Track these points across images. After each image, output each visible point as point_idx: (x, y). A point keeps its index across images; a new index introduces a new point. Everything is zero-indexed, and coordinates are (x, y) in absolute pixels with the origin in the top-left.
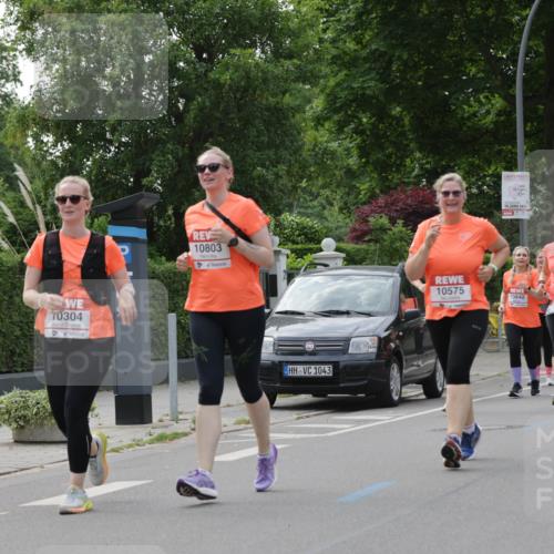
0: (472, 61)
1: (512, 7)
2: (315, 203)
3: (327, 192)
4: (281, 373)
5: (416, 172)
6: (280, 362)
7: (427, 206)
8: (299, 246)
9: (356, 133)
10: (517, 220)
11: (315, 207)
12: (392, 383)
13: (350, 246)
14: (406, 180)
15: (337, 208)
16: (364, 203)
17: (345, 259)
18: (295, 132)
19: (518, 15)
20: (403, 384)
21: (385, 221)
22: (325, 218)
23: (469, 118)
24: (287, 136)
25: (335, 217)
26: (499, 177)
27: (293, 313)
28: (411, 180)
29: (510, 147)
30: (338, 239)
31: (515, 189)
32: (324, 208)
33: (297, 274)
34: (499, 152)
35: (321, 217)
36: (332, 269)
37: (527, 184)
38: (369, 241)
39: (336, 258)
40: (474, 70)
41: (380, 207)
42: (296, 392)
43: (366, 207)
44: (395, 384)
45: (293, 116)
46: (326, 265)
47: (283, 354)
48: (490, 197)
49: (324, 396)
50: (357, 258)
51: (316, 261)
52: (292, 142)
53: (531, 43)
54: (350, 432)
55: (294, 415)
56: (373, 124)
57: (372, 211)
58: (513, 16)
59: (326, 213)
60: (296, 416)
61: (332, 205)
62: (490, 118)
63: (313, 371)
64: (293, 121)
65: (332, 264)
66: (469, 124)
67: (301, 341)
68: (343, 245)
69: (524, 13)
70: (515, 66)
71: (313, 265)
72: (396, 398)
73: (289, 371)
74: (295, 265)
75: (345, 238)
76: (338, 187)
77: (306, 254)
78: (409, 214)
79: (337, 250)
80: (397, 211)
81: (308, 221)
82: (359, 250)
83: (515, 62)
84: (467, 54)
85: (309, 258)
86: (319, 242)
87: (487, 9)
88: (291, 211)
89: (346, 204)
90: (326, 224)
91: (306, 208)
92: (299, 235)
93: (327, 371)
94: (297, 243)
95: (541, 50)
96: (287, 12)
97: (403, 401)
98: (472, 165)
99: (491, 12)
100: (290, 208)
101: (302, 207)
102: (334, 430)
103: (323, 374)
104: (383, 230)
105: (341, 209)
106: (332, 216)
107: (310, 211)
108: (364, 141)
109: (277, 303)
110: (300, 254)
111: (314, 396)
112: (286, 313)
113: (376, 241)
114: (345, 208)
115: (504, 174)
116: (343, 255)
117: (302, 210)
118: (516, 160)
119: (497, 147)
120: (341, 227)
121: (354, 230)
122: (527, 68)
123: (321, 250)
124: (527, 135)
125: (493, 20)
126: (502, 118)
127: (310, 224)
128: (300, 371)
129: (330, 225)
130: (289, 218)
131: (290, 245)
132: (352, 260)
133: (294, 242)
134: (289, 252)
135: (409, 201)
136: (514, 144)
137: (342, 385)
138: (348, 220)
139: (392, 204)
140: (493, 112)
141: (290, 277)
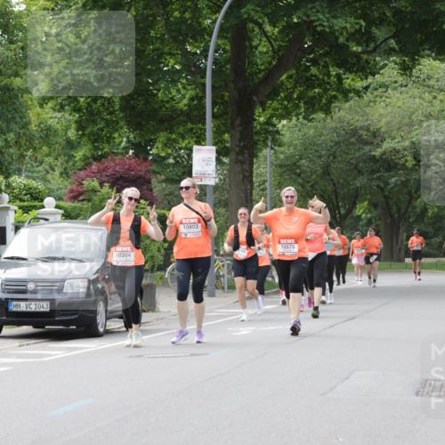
0: (170, 54)
1: (205, 12)
2: (40, 168)
3: (49, 160)
4: (7, 308)
5: (123, 144)
6: (7, 299)
7: (133, 173)
8: (26, 204)
9: (75, 111)
10: (206, 186)
11: (39, 171)
12: (98, 317)
13: (68, 204)
14: (115, 151)
15: (57, 173)
16: (80, 170)
17: (63, 215)
18: (24, 110)
19: (209, 18)
20: (107, 318)
21: (95, 184)
22: (49, 181)
23: (168, 102)
24: (17, 113)
25: (56, 180)
26: (191, 150)
27: (18, 258)
28: (120, 151)
29: (200, 126)
30: (58, 198)
31: (204, 161)
32: (48, 172)
33: (23, 226)
34: (191, 130)
35: (45, 180)
36: (51, 223)
37: (214, 155)
38: (83, 200)
39: (55, 214)
40: (172, 61)
41: (93, 173)
42: (19, 324)
43: (82, 173)
44: (101, 319)
45: (22, 96)
46: (46, 220)
47: (9, 292)
48: (184, 167)
49: (43, 327)
50: (73, 214)
51: (39, 216)
52: (21, 118)
53: (220, 42)
54: (63, 358)
55: (17, 342)
56: (88, 103)
57: (87, 176)
58: (206, 18)
59: (49, 176)
60: (18, 344)
61: (54, 170)
62: (185, 101)
63: (33, 307)
64: (21, 100)
65: (51, 218)
66: (168, 106)
67: (24, 282)
68: (61, 203)
69: (214, 17)
70: (206, 60)
71: (37, 219)
72: (101, 330)
73: (13, 307)
74: (22, 219)
75: (65, 198)
76: (59, 155)
77: (30, 210)
78: (118, 179)
79: (57, 207)
80: (107, 176)
81: (34, 184)
82: (75, 208)
83: (206, 57)
84: (166, 49)
85: (34, 213)
86: (42, 200)
87: (184, 13)
88: (20, 175)
89: (65, 169)
90: (49, 186)
91: (33, 172)
92: (26, 195)
93: (45, 307)
94: (24, 201)
95: (228, 48)
96: (20, 12)
97: (108, 332)
98: (169, 139)
99: (187, 15)
100: (19, 172)
101: (29, 171)
102: (49, 355)
103: (42, 310)
104: (94, 191)
105: (61, 174)
106: (54, 179)
107: (35, 175)
108: (81, 117)
109: (5, 250)
110: (26, 210)
111: (35, 327)
112: (12, 258)
113: (89, 200)
114: (65, 174)
115: (195, 147)
116: (62, 211)
117: (29, 174)
118: (205, 135)
119: (190, 125)
120: (61, 189)
121: (72, 191)
122: (215, 62)
123: (43, 207)
124: (214, 116)
125: (189, 22)
126: (195, 102)
127: (35, 185)
128: (23, 307)
129: (52, 187)
130: (18, 181)
131: (18, 202)
132: (68, 216)
133: (21, 200)
134: (16, 208)
135: (117, 168)
136: (204, 124)
137: (57, 319)
138: (66, 183)
139: (104, 171)
140: (187, 96)
141: (17, 228)
